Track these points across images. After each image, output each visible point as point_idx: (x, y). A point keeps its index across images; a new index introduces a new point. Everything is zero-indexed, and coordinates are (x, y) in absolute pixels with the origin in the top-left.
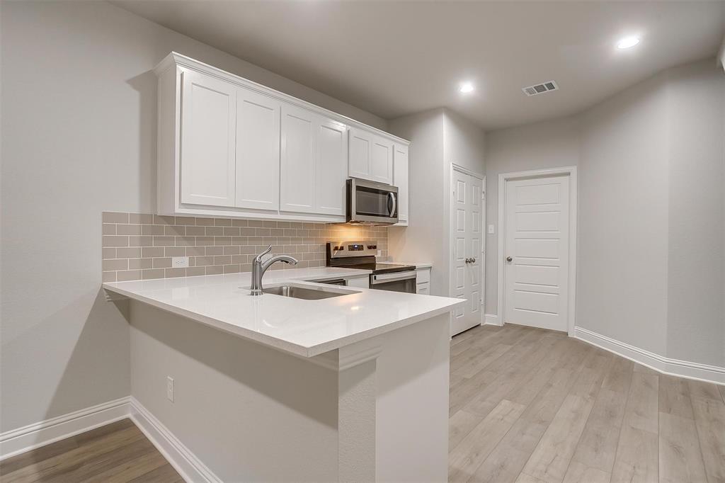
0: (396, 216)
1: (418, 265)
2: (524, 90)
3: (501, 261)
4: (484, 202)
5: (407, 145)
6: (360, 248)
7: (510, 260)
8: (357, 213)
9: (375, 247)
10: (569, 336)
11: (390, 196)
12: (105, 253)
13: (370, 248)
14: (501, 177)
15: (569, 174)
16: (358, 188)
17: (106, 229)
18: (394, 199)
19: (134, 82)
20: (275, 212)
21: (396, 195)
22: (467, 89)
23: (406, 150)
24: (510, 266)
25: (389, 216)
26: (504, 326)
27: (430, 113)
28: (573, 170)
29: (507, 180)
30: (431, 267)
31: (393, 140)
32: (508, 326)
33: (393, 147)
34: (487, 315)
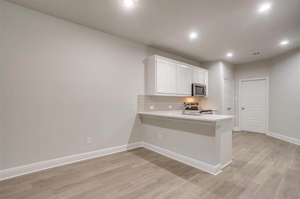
0: (205, 94)
1: (213, 110)
2: (249, 54)
3: (240, 109)
4: (233, 89)
5: (207, 71)
6: (194, 104)
7: (243, 109)
8: (195, 94)
9: (198, 104)
10: (266, 135)
11: (204, 88)
12: (138, 105)
13: (196, 104)
14: (240, 81)
15: (266, 79)
16: (196, 86)
17: (138, 99)
18: (205, 89)
19: (143, 62)
20: (175, 94)
21: (205, 87)
22: (230, 55)
23: (207, 73)
24: (243, 111)
25: (203, 94)
26: (241, 131)
27: (216, 61)
28: (267, 78)
29: (242, 81)
30: (216, 111)
31: (203, 70)
32: (242, 131)
33: (204, 73)
34: (235, 127)
